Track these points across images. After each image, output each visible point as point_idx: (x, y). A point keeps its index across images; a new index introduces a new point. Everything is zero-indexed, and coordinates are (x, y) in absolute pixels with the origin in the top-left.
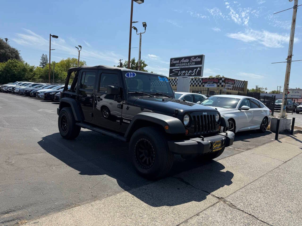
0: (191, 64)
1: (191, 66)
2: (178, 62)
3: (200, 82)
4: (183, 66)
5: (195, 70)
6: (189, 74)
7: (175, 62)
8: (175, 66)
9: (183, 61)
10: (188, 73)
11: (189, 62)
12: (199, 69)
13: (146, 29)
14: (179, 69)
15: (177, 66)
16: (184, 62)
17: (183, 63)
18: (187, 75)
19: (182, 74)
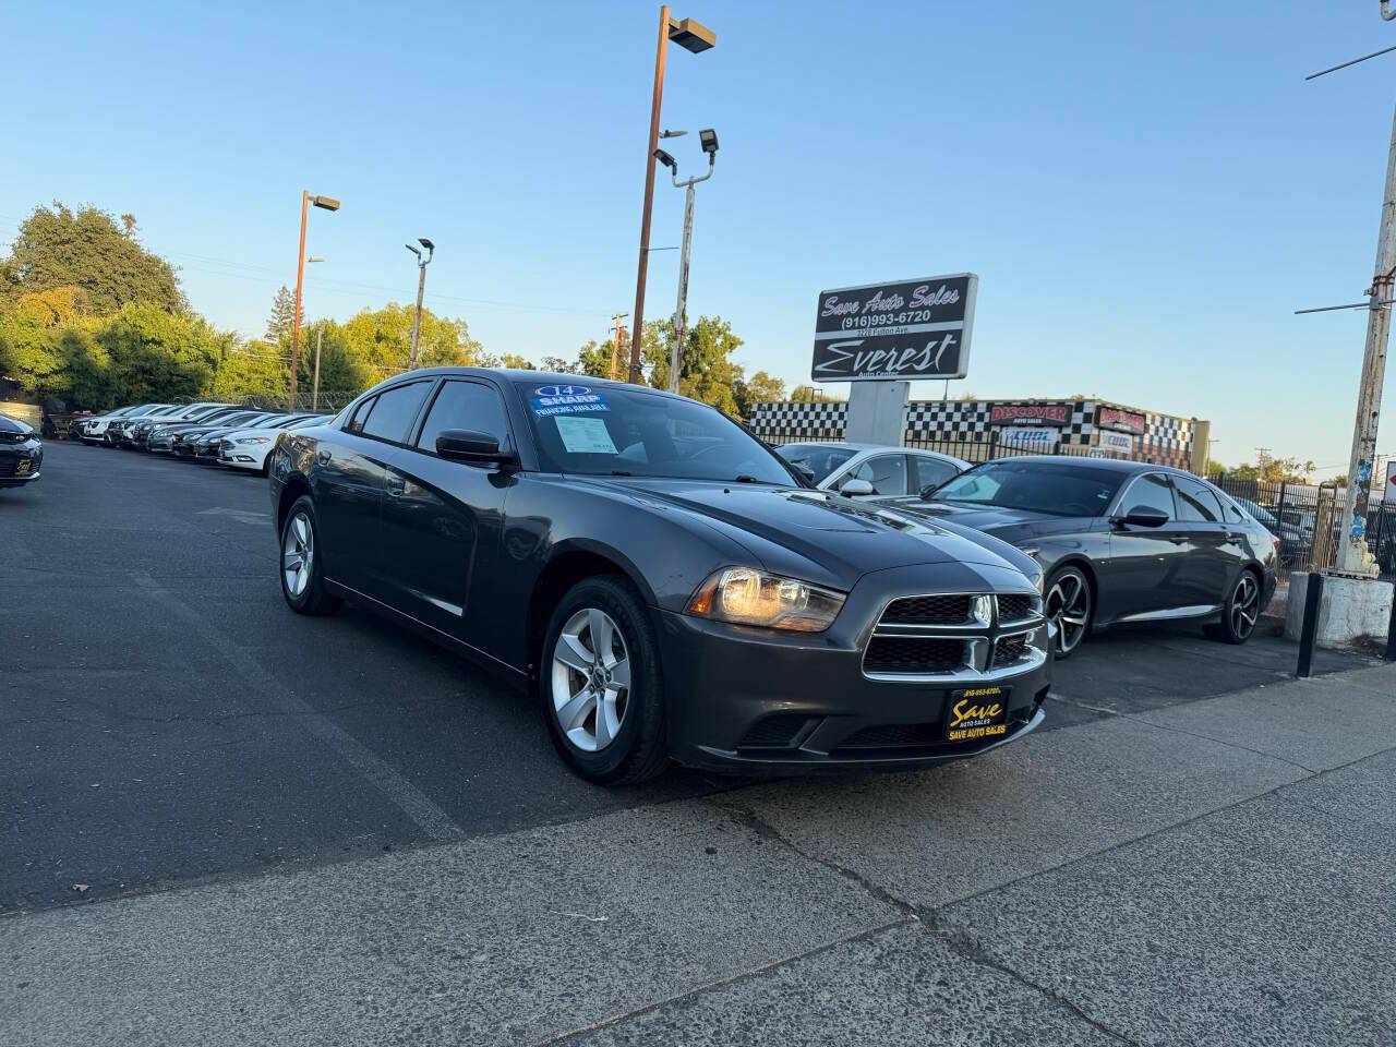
0: (914, 317)
1: (912, 329)
2: (854, 307)
3: (981, 417)
4: (878, 326)
5: (931, 345)
6: (902, 364)
7: (839, 310)
8: (841, 329)
9: (876, 303)
10: (900, 362)
11: (905, 308)
12: (948, 340)
13: (716, 161)
14: (859, 343)
15: (846, 329)
16: (882, 307)
17: (878, 312)
18: (895, 370)
19: (871, 364)
